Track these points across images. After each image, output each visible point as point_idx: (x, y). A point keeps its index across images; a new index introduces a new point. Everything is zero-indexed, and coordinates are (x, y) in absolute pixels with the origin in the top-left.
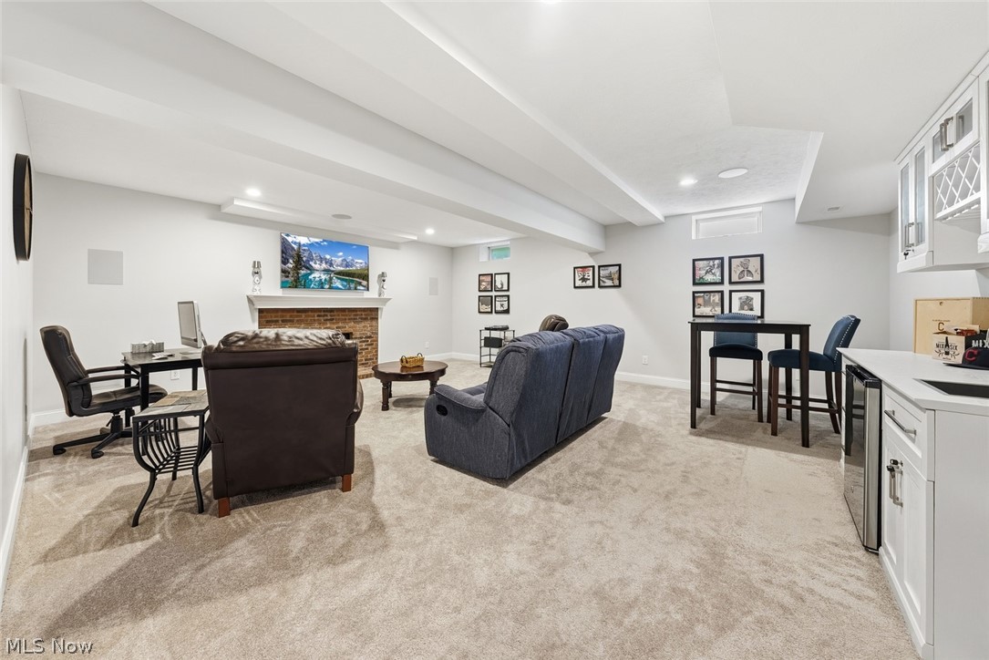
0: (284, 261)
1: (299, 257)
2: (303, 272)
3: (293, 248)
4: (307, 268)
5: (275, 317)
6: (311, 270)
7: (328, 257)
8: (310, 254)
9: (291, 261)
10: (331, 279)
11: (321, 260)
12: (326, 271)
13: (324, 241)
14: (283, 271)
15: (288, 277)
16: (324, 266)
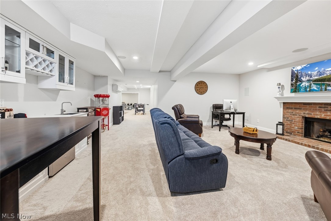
0: (292, 80)
1: (297, 76)
2: (298, 83)
3: (295, 73)
4: (300, 81)
5: (291, 106)
6: (301, 81)
7: (309, 72)
8: (302, 74)
9: (294, 79)
10: (311, 85)
11: (306, 75)
12: (308, 81)
13: (308, 64)
14: (292, 85)
15: (293, 87)
16: (308, 78)
